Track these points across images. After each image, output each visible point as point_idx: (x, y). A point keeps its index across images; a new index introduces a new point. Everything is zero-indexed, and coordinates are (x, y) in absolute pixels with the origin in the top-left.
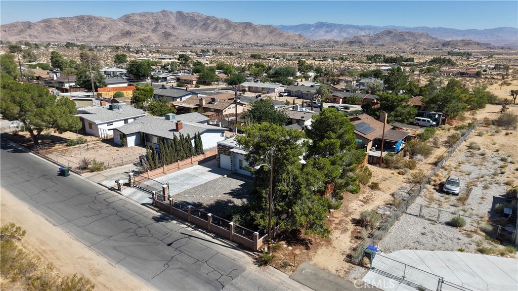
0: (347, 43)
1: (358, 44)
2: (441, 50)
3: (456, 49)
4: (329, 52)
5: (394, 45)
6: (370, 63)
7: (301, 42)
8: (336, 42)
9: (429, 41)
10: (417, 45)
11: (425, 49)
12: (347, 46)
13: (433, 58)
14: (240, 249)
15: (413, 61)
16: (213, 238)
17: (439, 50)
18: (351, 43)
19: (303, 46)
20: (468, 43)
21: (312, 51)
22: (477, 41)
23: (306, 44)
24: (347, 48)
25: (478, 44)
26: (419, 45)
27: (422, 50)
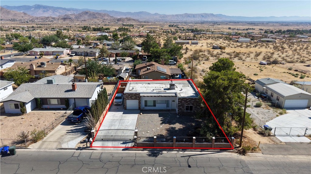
0: (62, 19)
1: (69, 19)
2: (117, 23)
3: (124, 22)
4: (52, 25)
5: (91, 20)
6: (86, 32)
7: (27, 18)
8: (54, 18)
9: (109, 18)
10: (104, 20)
11: (109, 23)
12: (62, 21)
13: (118, 28)
14: (224, 151)
15: (109, 30)
16: (200, 151)
17: (116, 23)
18: (64, 19)
19: (30, 21)
20: (129, 20)
21: (39, 24)
22: (133, 19)
23: (31, 20)
24: (62, 22)
25: (134, 20)
26: (105, 20)
27: (108, 23)
